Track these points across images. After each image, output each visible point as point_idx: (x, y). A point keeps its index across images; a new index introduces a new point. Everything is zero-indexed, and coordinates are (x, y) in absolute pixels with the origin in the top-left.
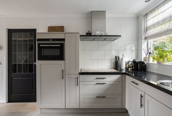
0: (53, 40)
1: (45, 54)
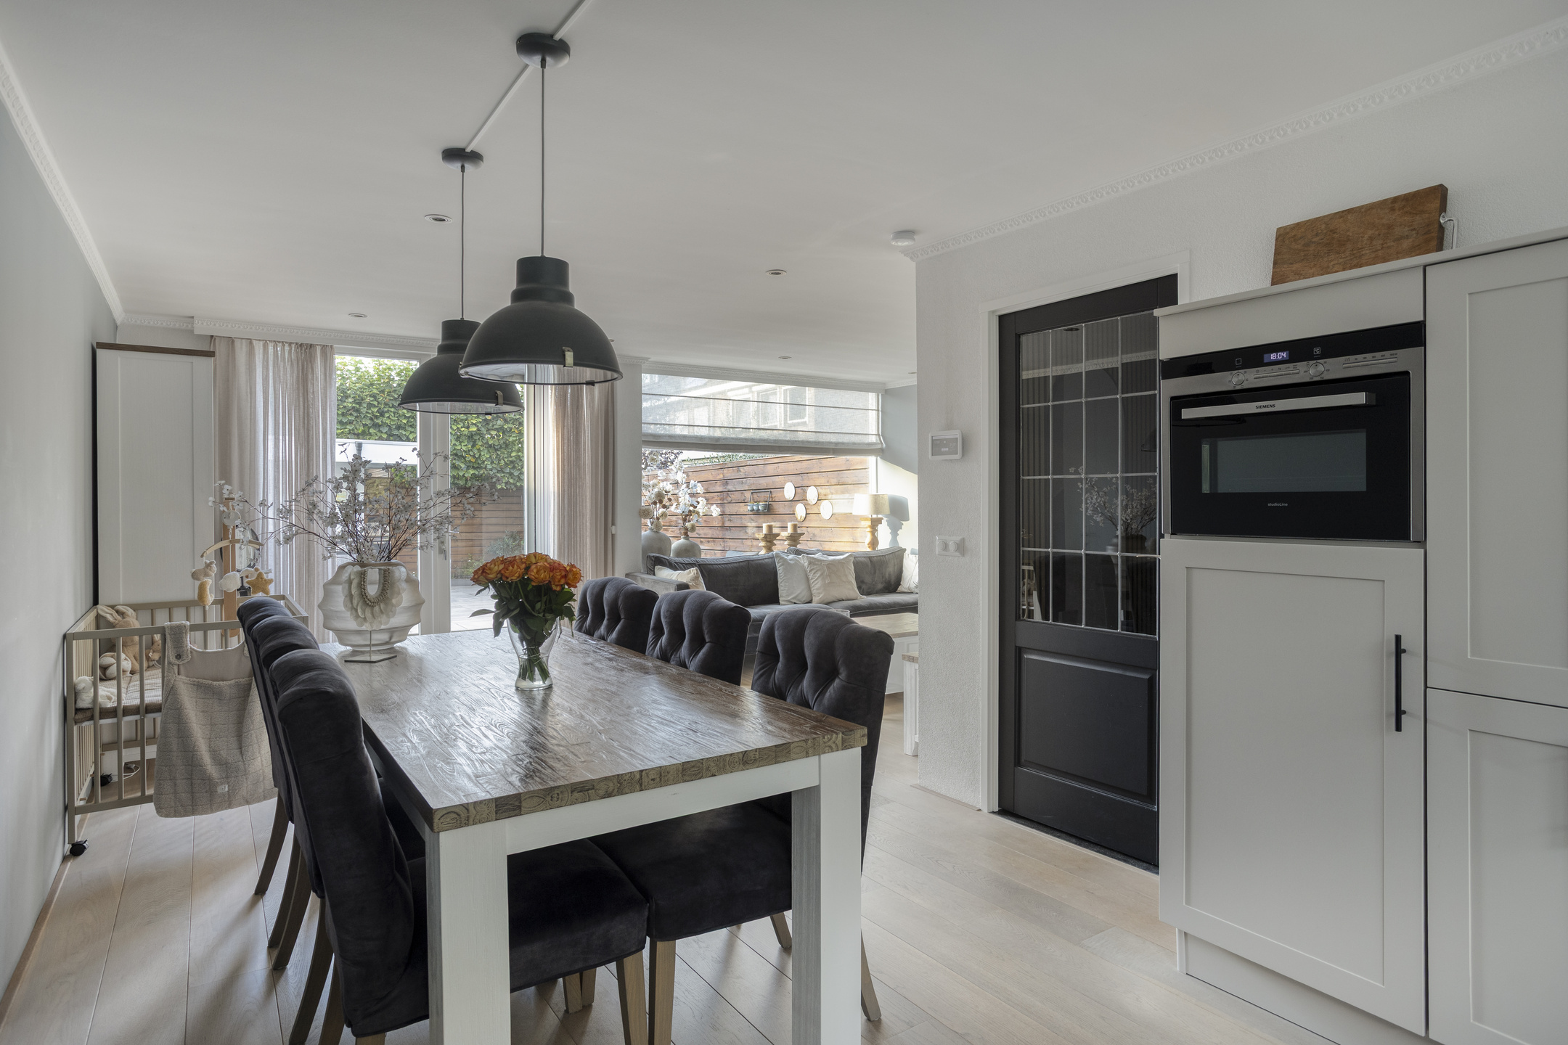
0: (1300, 350)
1: (1227, 485)
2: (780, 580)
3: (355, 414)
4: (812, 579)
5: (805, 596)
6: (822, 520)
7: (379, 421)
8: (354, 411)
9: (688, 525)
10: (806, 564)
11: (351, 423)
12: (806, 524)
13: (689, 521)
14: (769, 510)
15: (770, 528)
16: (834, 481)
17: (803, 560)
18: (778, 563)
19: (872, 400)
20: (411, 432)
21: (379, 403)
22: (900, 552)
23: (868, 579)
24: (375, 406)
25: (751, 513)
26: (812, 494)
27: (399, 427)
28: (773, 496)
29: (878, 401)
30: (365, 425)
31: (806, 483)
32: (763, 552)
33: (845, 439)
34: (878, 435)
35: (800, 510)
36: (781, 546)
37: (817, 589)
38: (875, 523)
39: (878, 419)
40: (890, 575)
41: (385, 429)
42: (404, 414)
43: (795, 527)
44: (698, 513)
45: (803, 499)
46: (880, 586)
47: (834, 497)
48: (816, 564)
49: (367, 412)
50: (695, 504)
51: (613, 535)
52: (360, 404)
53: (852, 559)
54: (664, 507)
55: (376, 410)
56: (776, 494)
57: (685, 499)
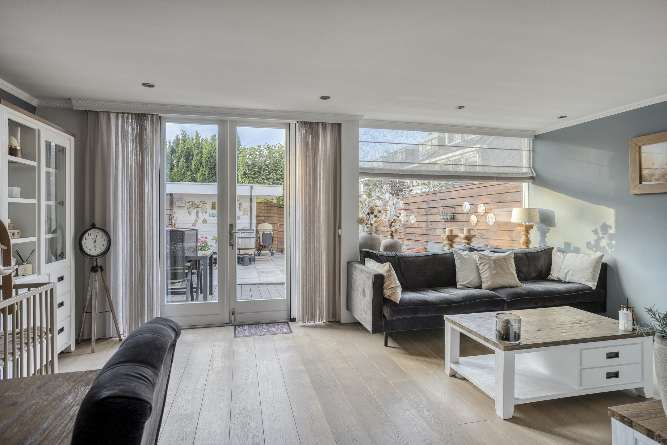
2: (457, 270)
3: (258, 174)
4: (482, 270)
5: (476, 282)
6: (488, 225)
7: (269, 177)
8: (258, 173)
9: (393, 229)
10: (477, 259)
11: (256, 178)
12: (477, 227)
13: (394, 226)
14: (453, 219)
15: (451, 231)
16: (497, 200)
17: (475, 256)
18: (456, 257)
19: (525, 143)
20: (283, 182)
21: (269, 169)
22: (549, 250)
23: (525, 269)
24: (267, 170)
25: (443, 220)
26: (481, 208)
27: (277, 179)
28: (456, 210)
29: (530, 144)
30: (263, 179)
31: (477, 202)
32: (446, 248)
33: (506, 170)
34: (530, 167)
35: (473, 218)
36: (459, 245)
37: (485, 278)
38: (528, 229)
39: (530, 157)
40: (541, 266)
41: (271, 180)
42: (279, 174)
43: (469, 231)
44: (400, 221)
45: (475, 212)
46: (534, 275)
47: (496, 210)
48: (485, 259)
49: (263, 173)
50: (398, 215)
51: (340, 236)
52: (261, 169)
53: (513, 255)
54: (376, 216)
55: (267, 172)
56: (458, 209)
57: (391, 211)
